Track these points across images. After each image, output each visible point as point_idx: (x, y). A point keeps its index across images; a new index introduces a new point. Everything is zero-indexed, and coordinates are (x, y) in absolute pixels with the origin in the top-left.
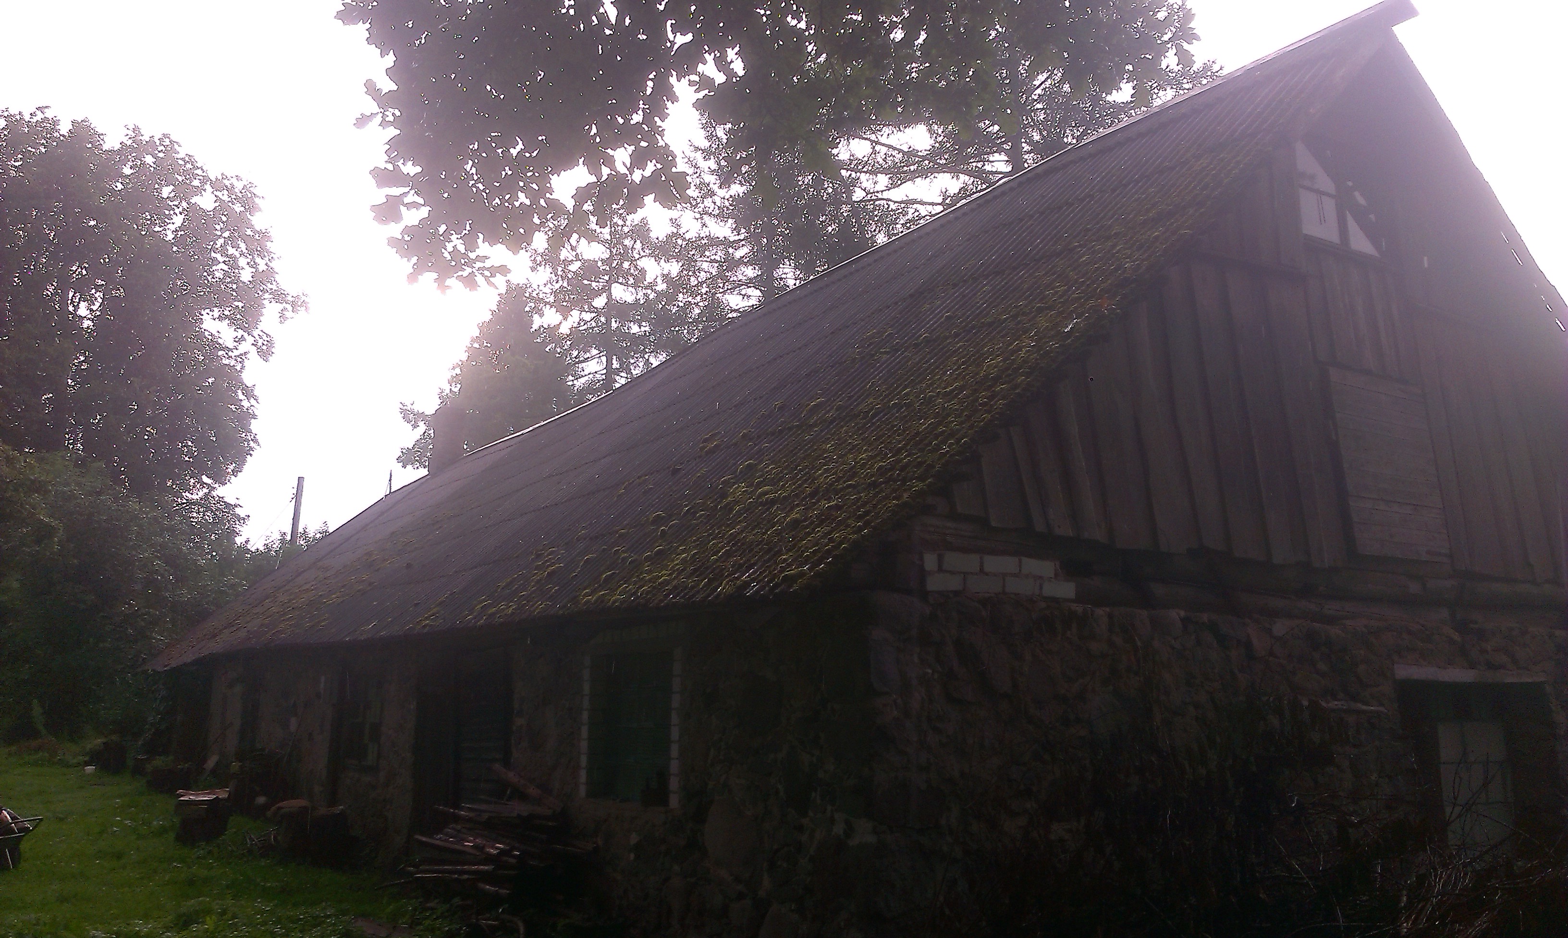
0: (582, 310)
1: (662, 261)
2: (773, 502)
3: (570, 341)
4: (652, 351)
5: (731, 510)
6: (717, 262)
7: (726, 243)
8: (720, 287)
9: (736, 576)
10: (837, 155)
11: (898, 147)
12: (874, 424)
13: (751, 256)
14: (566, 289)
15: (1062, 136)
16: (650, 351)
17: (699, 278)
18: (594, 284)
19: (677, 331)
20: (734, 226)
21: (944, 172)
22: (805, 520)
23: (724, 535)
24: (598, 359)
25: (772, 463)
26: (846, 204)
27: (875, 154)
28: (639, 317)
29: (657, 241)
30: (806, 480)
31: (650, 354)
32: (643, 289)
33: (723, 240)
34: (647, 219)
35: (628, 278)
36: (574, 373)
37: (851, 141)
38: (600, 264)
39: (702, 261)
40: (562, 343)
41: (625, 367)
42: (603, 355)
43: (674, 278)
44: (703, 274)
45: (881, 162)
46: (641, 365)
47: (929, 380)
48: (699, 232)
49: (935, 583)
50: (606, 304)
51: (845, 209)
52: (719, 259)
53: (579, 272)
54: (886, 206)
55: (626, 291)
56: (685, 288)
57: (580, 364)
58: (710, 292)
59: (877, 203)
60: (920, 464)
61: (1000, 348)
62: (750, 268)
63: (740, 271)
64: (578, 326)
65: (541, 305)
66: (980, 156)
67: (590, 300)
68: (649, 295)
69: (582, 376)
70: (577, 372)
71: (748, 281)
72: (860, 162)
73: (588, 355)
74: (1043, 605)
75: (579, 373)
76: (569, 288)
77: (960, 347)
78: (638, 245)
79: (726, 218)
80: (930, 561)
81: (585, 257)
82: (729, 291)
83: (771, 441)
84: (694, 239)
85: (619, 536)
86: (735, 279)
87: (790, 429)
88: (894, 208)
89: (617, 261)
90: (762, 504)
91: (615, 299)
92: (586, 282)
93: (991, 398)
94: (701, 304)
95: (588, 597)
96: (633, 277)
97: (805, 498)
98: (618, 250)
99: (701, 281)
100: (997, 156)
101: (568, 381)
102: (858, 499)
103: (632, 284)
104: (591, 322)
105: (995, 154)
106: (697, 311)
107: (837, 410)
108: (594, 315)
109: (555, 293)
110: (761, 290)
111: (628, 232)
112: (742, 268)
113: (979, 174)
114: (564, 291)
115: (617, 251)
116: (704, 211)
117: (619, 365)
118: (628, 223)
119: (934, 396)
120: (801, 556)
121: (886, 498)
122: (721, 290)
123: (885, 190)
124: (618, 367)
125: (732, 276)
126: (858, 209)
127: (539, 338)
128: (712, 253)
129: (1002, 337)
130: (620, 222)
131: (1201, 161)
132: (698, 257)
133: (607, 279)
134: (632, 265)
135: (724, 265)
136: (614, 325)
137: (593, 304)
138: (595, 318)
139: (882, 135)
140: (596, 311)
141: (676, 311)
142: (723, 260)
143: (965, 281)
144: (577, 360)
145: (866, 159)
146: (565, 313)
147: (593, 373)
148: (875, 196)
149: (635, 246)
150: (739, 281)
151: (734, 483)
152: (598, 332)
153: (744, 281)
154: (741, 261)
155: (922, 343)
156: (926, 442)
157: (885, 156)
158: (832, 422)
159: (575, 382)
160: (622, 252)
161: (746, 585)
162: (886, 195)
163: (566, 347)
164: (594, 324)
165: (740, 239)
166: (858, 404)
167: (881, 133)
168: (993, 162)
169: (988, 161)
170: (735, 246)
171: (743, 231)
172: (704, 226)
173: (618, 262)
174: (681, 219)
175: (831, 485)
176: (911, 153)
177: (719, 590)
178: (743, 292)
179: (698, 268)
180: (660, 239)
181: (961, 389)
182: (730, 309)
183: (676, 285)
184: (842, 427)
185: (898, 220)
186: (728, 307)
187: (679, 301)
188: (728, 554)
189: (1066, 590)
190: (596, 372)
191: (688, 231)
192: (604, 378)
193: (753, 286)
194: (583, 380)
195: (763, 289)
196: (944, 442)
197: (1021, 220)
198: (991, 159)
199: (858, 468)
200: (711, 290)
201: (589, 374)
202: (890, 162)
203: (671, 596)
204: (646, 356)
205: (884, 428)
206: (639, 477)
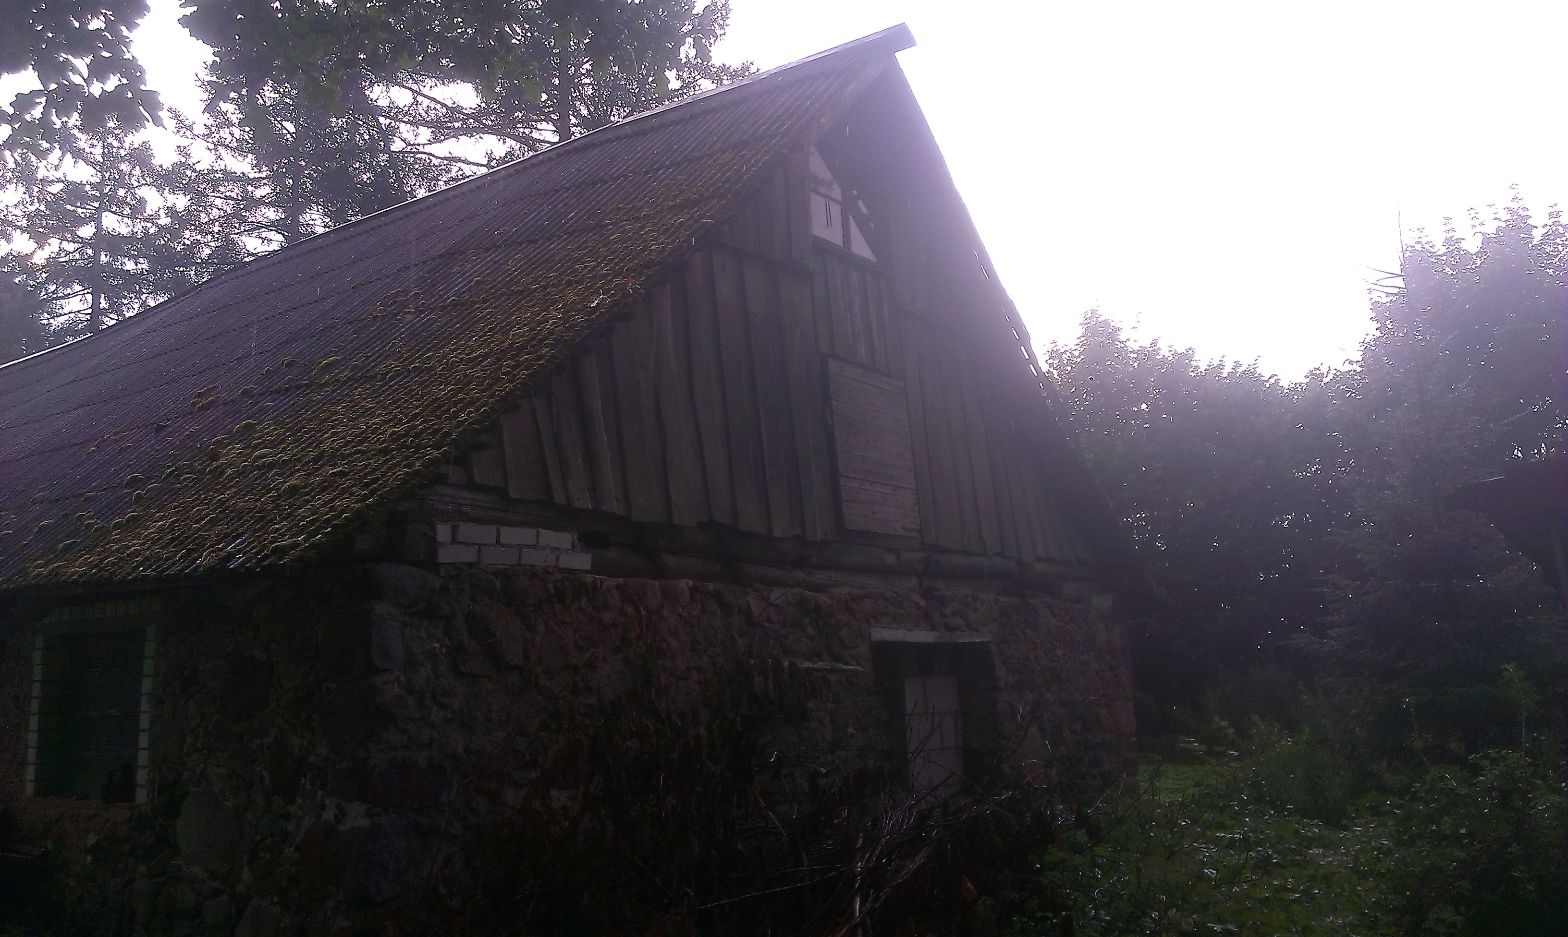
0: (63, 239)
1: (166, 192)
2: (271, 466)
3: (45, 273)
4: (151, 292)
5: (222, 473)
6: (232, 199)
7: (243, 179)
8: (235, 227)
9: (220, 546)
10: (375, 101)
11: (442, 101)
12: (391, 387)
13: (273, 196)
14: (43, 214)
15: (609, 113)
16: (148, 292)
17: (211, 215)
18: (80, 211)
19: (181, 271)
20: (255, 162)
21: (489, 133)
22: (305, 487)
23: (212, 500)
24: (81, 296)
25: (274, 424)
26: (384, 152)
27: (416, 105)
28: (136, 253)
29: (161, 169)
30: (311, 444)
31: (147, 295)
32: (142, 222)
33: (241, 175)
34: (149, 143)
35: (123, 208)
36: (49, 310)
37: (391, 88)
38: (88, 188)
39: (214, 196)
40: (36, 275)
41: (115, 307)
42: (88, 293)
43: (180, 213)
44: (215, 211)
45: (423, 114)
46: (136, 306)
47: (453, 345)
48: (212, 165)
49: (446, 555)
50: (93, 235)
51: (383, 159)
52: (235, 197)
53: (61, 194)
54: (428, 161)
55: (121, 222)
56: (193, 225)
57: (58, 301)
58: (224, 231)
59: (418, 156)
60: (436, 431)
61: (528, 317)
62: (272, 209)
63: (260, 213)
64: (57, 257)
65: (10, 229)
66: (527, 122)
67: (74, 229)
68: (149, 229)
69: (61, 315)
70: (54, 310)
71: (269, 224)
72: (400, 110)
73: (69, 291)
74: (559, 576)
75: (57, 310)
76: (47, 213)
77: (488, 314)
78: (137, 171)
79: (245, 152)
80: (443, 532)
81: (69, 179)
82: (246, 233)
83: (276, 400)
84: (206, 172)
85: (85, 500)
86: (253, 219)
87: (298, 387)
88: (437, 164)
89: (110, 186)
90: (258, 468)
91: (106, 229)
92: (69, 207)
93: (514, 367)
94: (212, 244)
95: (39, 570)
96: (130, 207)
97: (309, 462)
98: (112, 174)
99: (213, 218)
100: (543, 125)
101: (42, 320)
102: (366, 466)
103: (128, 215)
104: (74, 254)
105: (543, 123)
106: (207, 251)
107: (352, 370)
108: (77, 246)
109: (29, 216)
110: (283, 235)
111: (125, 155)
112: (263, 209)
113: (527, 142)
114: (40, 215)
115: (110, 175)
116: (219, 142)
117: (108, 305)
118: (126, 145)
119: (458, 362)
120: (296, 525)
121: (398, 464)
122: (237, 231)
123: (427, 144)
124: (107, 308)
125: (250, 217)
126: (396, 159)
127: (6, 267)
128: (227, 189)
129: (531, 307)
130: (116, 144)
131: (726, 155)
132: (209, 191)
133: (97, 206)
134: (129, 193)
135: (241, 203)
136: (103, 259)
137: (78, 233)
138: (79, 250)
139: (425, 87)
140: (80, 241)
141: (181, 249)
142: (240, 198)
143: (498, 247)
144: (55, 296)
145: (406, 108)
146: (41, 241)
147: (74, 312)
148: (416, 148)
149: (133, 172)
150: (258, 223)
151: (229, 445)
152: (83, 265)
153: (263, 223)
154: (261, 202)
155: (448, 306)
156: (445, 408)
157: (427, 108)
158: (345, 382)
159: (52, 321)
160: (117, 177)
161: (231, 556)
162: (428, 149)
163: (40, 280)
164: (78, 256)
165: (261, 178)
166: (374, 367)
167: (424, 84)
168: (541, 130)
169: (536, 128)
170: (255, 184)
171: (265, 168)
172: (219, 159)
173: (111, 188)
174: (191, 148)
175: (338, 450)
176: (455, 110)
177: (198, 562)
178: (263, 235)
179: (210, 204)
180: (164, 167)
181: (485, 356)
182: (247, 252)
183: (182, 220)
184: (357, 388)
185: (441, 176)
186: (244, 250)
187: (185, 238)
188: (213, 523)
189: (582, 561)
190: (79, 311)
191: (199, 162)
192: (89, 318)
193: (275, 230)
194: (61, 319)
195: (286, 234)
196: (462, 410)
197: (557, 191)
198: (539, 126)
199: (370, 433)
200: (224, 230)
201: (70, 313)
202: (433, 115)
203: (141, 569)
204: (143, 297)
205: (402, 391)
206: (116, 434)
